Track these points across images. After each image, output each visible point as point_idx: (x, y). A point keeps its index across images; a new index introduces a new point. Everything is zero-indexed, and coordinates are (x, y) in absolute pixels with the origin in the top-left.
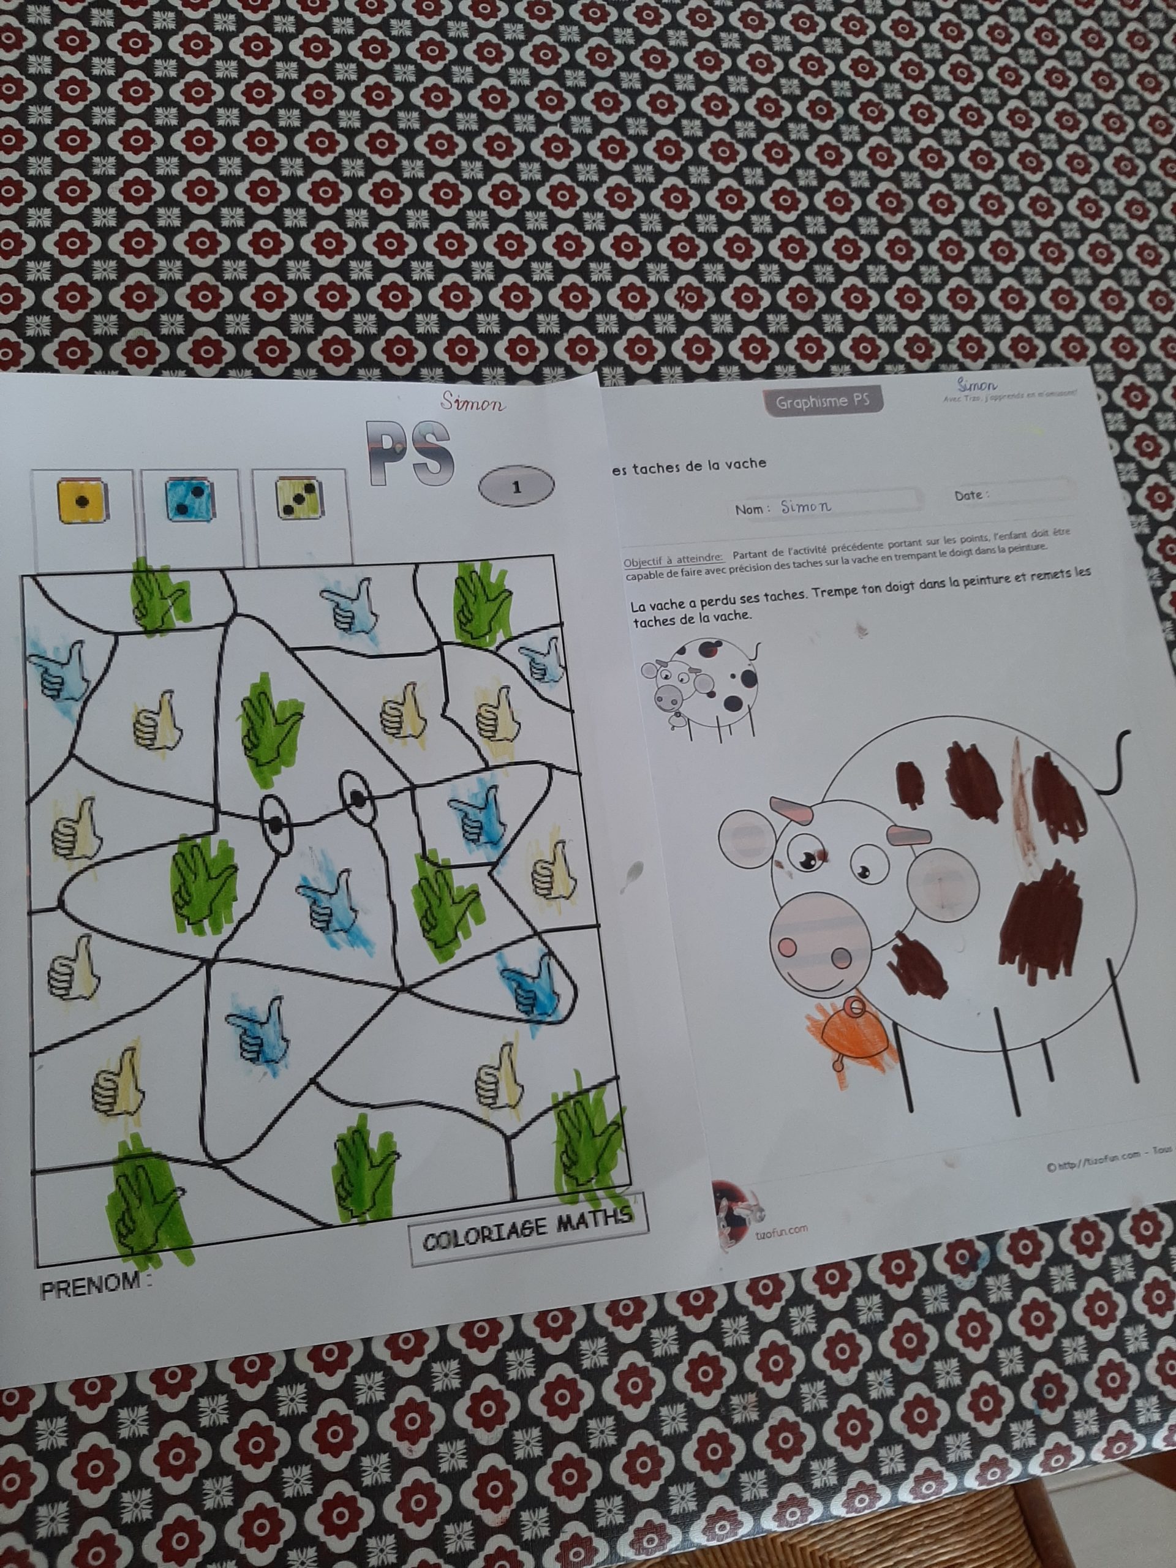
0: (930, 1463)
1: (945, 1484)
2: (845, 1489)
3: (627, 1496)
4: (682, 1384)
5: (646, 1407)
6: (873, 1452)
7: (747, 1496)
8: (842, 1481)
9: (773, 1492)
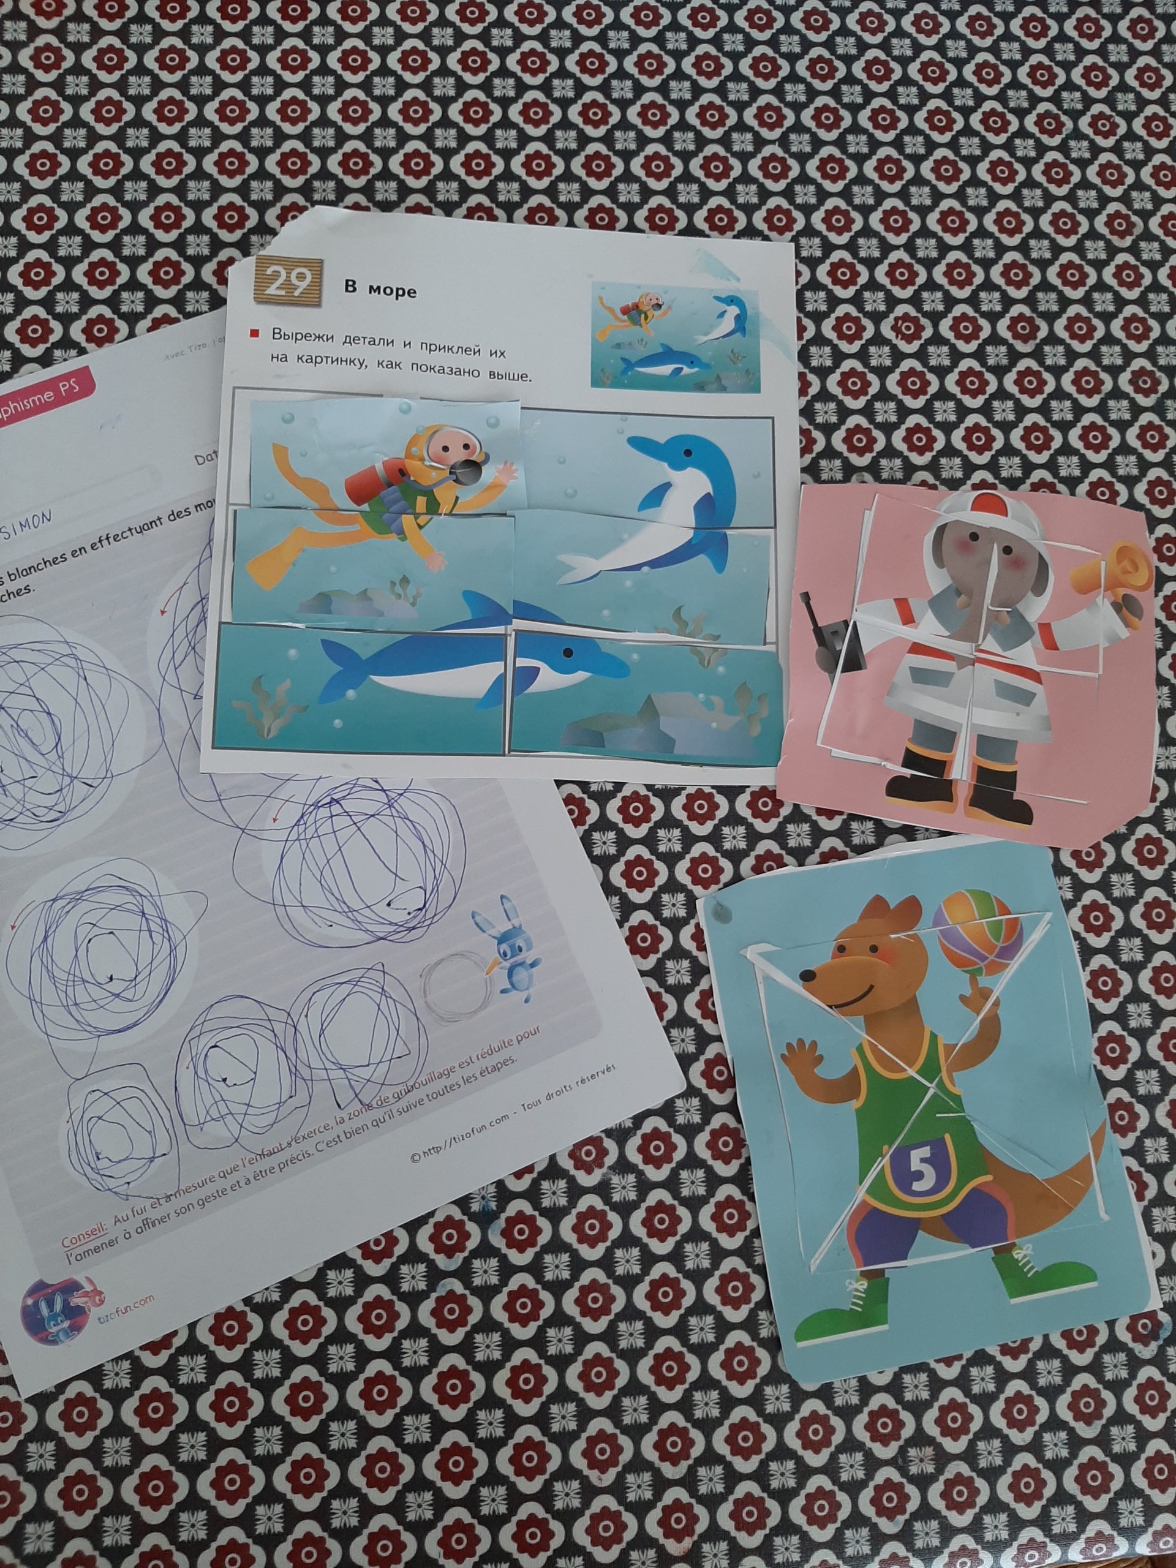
0: (1102, 1526)
1: (1116, 1548)
2: (1015, 1544)
3: (805, 1537)
4: (861, 1433)
5: (825, 1454)
6: (1045, 1510)
7: (919, 1544)
8: (1013, 1536)
9: (945, 1541)
